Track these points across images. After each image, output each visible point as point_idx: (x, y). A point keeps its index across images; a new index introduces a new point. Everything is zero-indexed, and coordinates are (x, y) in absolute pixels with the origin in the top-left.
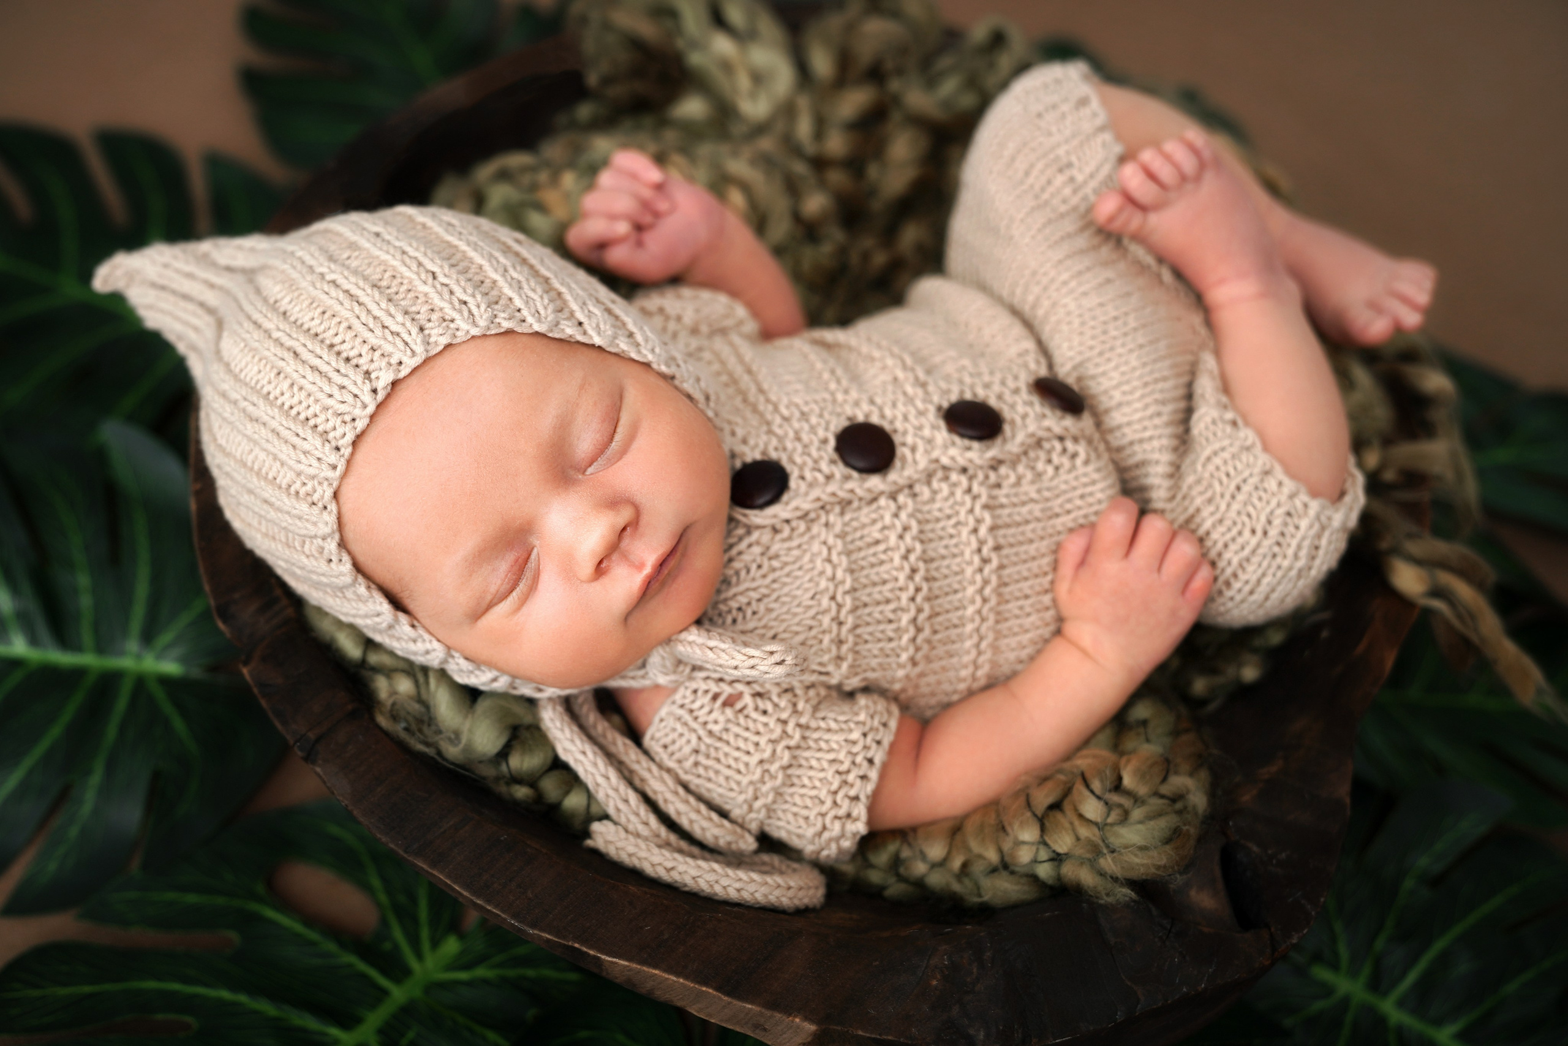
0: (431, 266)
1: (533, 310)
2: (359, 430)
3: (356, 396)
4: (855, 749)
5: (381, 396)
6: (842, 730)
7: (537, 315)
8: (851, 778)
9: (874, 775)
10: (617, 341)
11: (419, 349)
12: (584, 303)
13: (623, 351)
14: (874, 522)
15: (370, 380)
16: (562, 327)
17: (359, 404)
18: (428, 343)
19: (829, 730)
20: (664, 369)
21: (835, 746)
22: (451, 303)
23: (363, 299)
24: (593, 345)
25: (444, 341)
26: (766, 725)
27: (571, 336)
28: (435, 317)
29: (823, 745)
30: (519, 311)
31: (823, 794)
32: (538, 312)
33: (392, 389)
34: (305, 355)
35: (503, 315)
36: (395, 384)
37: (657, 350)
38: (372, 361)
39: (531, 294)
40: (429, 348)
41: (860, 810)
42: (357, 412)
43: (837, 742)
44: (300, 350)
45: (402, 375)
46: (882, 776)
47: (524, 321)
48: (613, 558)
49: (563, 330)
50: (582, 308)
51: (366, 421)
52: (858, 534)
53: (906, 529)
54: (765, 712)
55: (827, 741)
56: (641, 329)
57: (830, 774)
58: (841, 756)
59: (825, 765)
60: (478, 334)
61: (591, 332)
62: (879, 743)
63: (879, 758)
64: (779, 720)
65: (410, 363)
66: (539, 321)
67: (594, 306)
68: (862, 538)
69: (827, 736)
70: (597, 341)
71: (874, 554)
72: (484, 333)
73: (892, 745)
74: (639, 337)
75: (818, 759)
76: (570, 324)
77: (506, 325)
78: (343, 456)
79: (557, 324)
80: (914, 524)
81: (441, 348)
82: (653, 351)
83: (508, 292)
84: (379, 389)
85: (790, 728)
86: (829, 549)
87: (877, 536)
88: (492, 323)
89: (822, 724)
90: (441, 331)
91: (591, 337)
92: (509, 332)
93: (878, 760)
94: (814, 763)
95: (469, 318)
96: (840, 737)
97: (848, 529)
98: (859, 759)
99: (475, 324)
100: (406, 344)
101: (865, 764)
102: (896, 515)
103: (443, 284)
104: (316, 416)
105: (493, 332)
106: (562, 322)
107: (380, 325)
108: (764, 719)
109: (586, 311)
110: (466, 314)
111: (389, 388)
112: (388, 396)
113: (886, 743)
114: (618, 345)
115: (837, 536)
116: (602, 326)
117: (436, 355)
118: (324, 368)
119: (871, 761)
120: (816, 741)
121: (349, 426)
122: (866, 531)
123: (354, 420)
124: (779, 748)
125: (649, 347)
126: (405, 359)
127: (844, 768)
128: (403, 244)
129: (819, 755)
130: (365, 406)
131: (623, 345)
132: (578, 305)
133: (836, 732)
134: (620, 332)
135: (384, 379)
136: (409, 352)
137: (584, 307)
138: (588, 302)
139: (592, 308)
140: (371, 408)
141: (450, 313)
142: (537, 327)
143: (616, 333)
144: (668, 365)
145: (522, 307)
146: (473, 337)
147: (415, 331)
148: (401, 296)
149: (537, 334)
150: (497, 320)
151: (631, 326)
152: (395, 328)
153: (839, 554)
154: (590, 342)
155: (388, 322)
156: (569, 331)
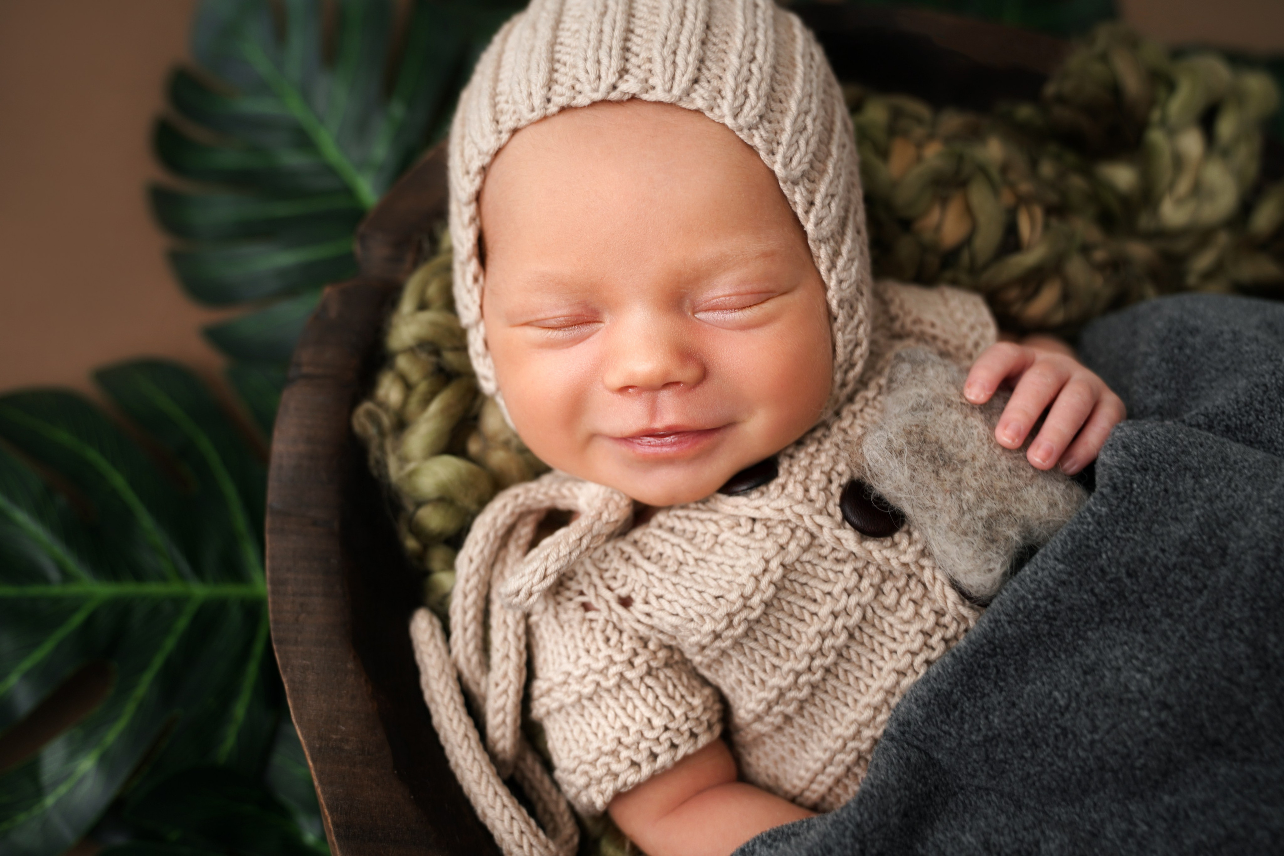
0: (759, 54)
1: (789, 154)
2: (574, 103)
3: (599, 77)
4: (649, 734)
5: (614, 96)
6: (654, 709)
7: (788, 160)
8: (624, 754)
9: (646, 770)
10: (823, 246)
11: (676, 91)
12: (833, 196)
13: (819, 257)
14: (826, 581)
15: (621, 77)
16: (796, 189)
17: (594, 85)
18: (688, 95)
19: (644, 700)
20: (834, 304)
21: (637, 717)
22: (737, 87)
23: (688, 24)
24: (802, 227)
25: (700, 104)
26: (599, 650)
27: (795, 203)
28: (715, 83)
29: (630, 708)
30: (778, 144)
31: (595, 744)
32: (791, 160)
33: (628, 100)
34: (608, 20)
35: (763, 133)
36: (633, 98)
37: (845, 285)
38: (639, 67)
39: (802, 143)
40: (684, 99)
41: (609, 787)
42: (587, 88)
43: (642, 715)
44: (610, 13)
45: (645, 97)
46: (654, 778)
47: (773, 154)
48: (643, 395)
49: (794, 192)
50: (827, 196)
51: (587, 102)
52: (803, 580)
53: (847, 612)
54: (608, 640)
55: (635, 707)
56: (851, 260)
57: (611, 735)
58: (633, 729)
59: (618, 725)
60: (730, 126)
61: (812, 217)
62: (674, 746)
63: (664, 759)
64: (610, 657)
65: (659, 94)
66: (785, 166)
67: (838, 206)
68: (803, 584)
69: (639, 702)
70: (809, 227)
71: (802, 608)
72: (735, 130)
73: (686, 758)
74: (840, 263)
75: (616, 716)
76: (805, 193)
77: (757, 142)
78: (546, 109)
79: (795, 183)
80: (857, 615)
81: (693, 107)
82: (840, 282)
83: (788, 123)
84: (618, 90)
85: (613, 670)
86: (765, 571)
87: (818, 595)
88: (750, 129)
89: (643, 690)
90: (706, 95)
91: (808, 220)
92: (752, 149)
93: (660, 760)
94: (611, 715)
95: (737, 108)
96: (648, 713)
97: (798, 566)
98: (643, 745)
99: (736, 116)
100: (673, 78)
101: (645, 754)
102: (848, 592)
103: (750, 70)
104: (565, 64)
105: (742, 136)
106: (801, 186)
107: (673, 48)
108: (602, 645)
109: (827, 202)
110: (737, 104)
111: (626, 97)
112: (619, 102)
113: (681, 753)
114: (820, 248)
115: (783, 565)
116: (824, 223)
117: (684, 109)
118: (606, 38)
119: (654, 756)
120: (628, 698)
121: (572, 93)
122: (812, 583)
123: (580, 93)
124: (590, 678)
125: (843, 276)
126: (659, 89)
127: (626, 740)
128: (761, 25)
129: (620, 712)
130: (596, 90)
131: (823, 253)
132: (827, 190)
133: (648, 705)
134: (832, 243)
135: (629, 86)
136: (667, 86)
137: (829, 198)
138: (837, 199)
139: (833, 205)
140: (598, 96)
141: (728, 93)
142: (778, 169)
143: (828, 239)
144: (840, 304)
145: (784, 143)
146: (724, 125)
147: (689, 75)
148: (715, 48)
149: (772, 173)
150: (754, 132)
151: (845, 250)
152: (680, 60)
153: (771, 582)
154: (803, 223)
155: (681, 53)
156: (798, 198)
